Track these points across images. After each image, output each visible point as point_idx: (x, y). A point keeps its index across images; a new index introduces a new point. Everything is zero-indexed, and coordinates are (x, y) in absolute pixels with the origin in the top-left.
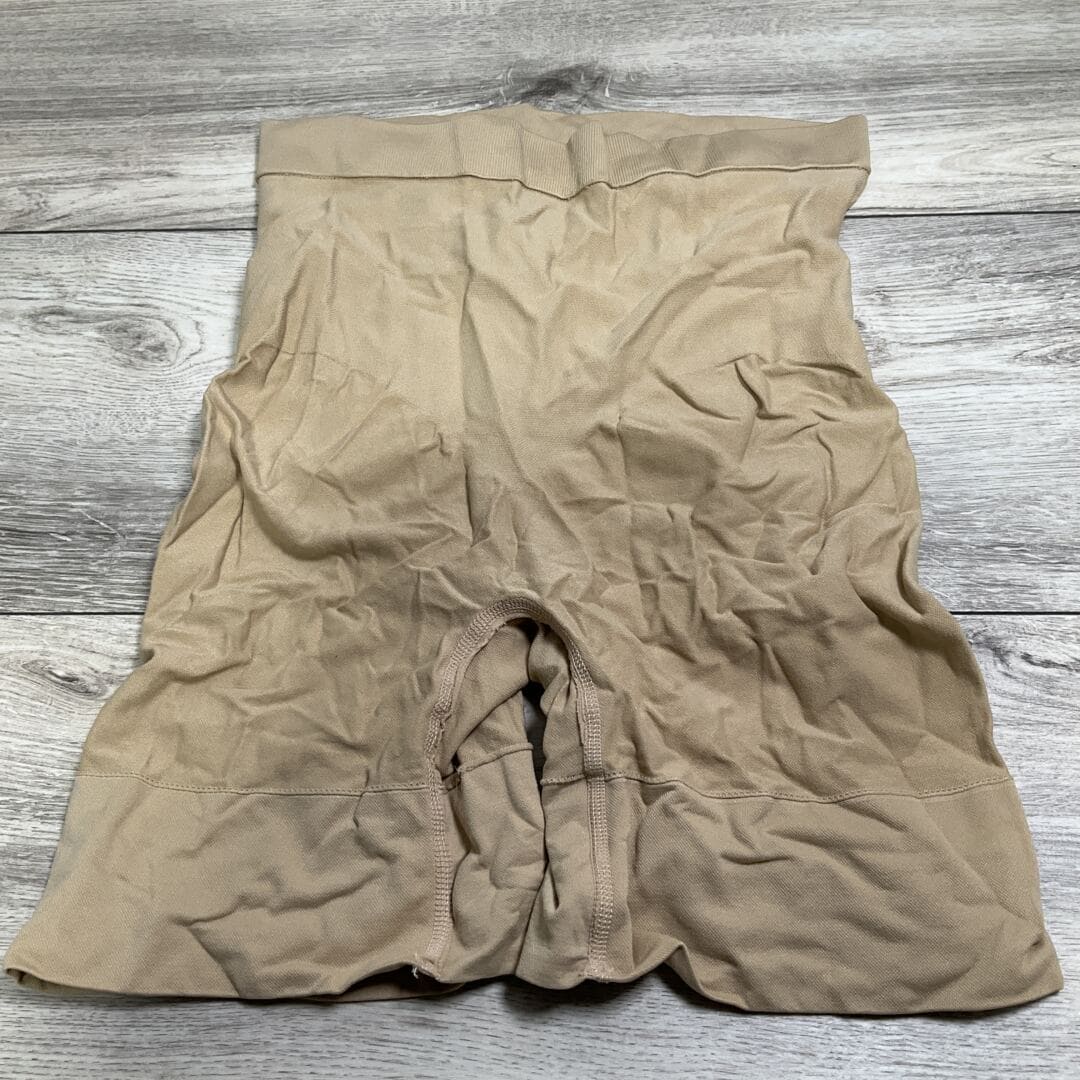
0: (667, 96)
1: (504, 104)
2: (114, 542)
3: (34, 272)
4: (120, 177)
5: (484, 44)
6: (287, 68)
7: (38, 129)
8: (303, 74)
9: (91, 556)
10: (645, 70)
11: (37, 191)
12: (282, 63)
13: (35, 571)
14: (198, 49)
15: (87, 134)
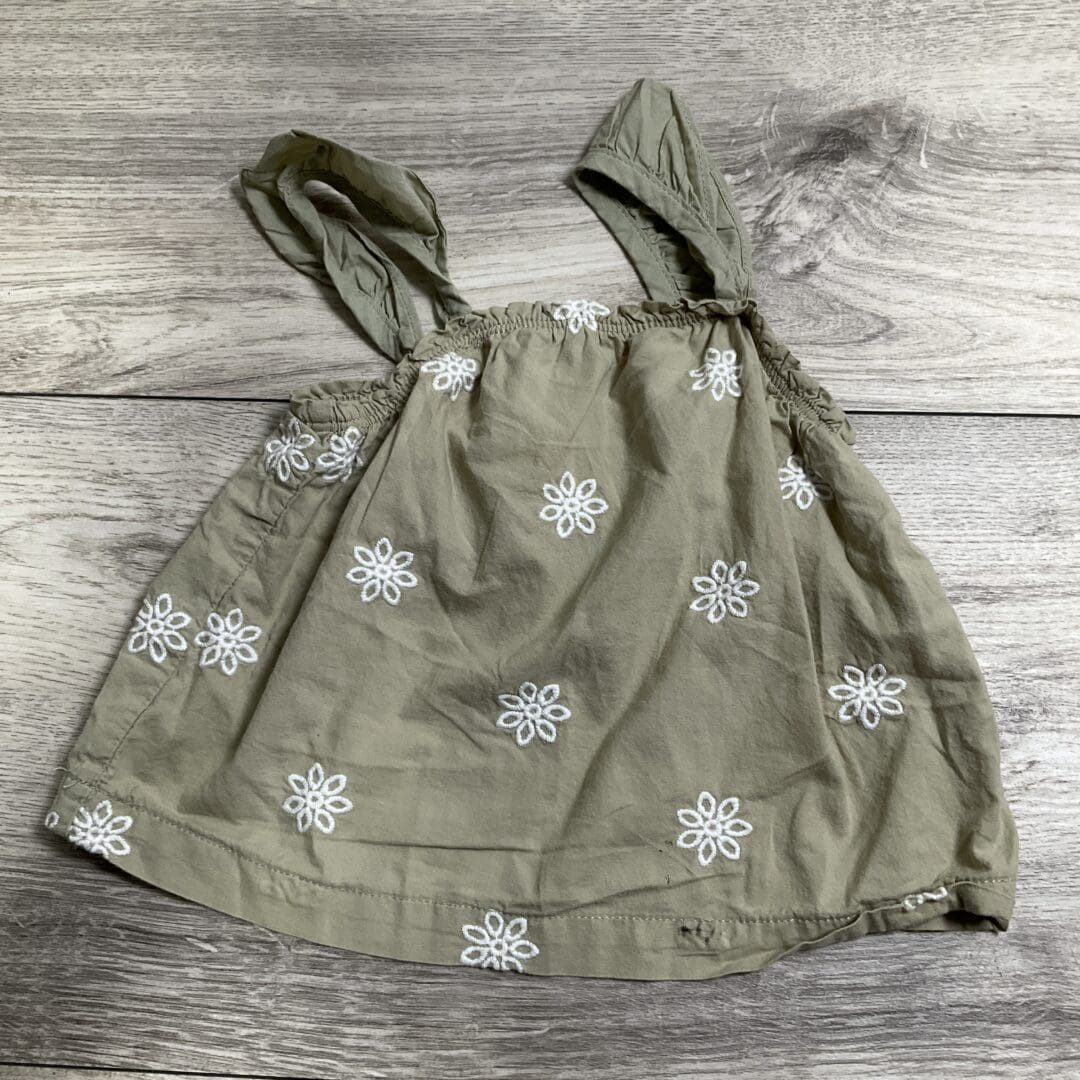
0: (1014, 170)
1: (769, 176)
2: (275, 956)
3: (108, 469)
4: (212, 296)
5: (733, 55)
6: (437, 92)
7: (76, 195)
8: (463, 105)
9: (248, 979)
10: (980, 120)
11: (92, 317)
12: (428, 81)
13: (174, 1001)
14: (299, 47)
15: (152, 208)
